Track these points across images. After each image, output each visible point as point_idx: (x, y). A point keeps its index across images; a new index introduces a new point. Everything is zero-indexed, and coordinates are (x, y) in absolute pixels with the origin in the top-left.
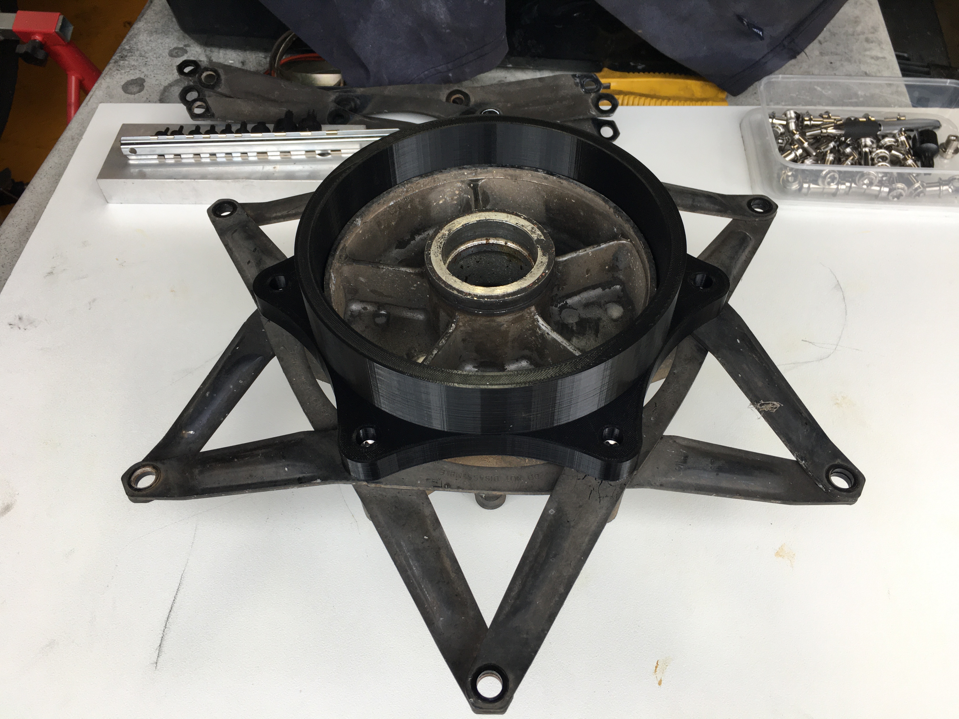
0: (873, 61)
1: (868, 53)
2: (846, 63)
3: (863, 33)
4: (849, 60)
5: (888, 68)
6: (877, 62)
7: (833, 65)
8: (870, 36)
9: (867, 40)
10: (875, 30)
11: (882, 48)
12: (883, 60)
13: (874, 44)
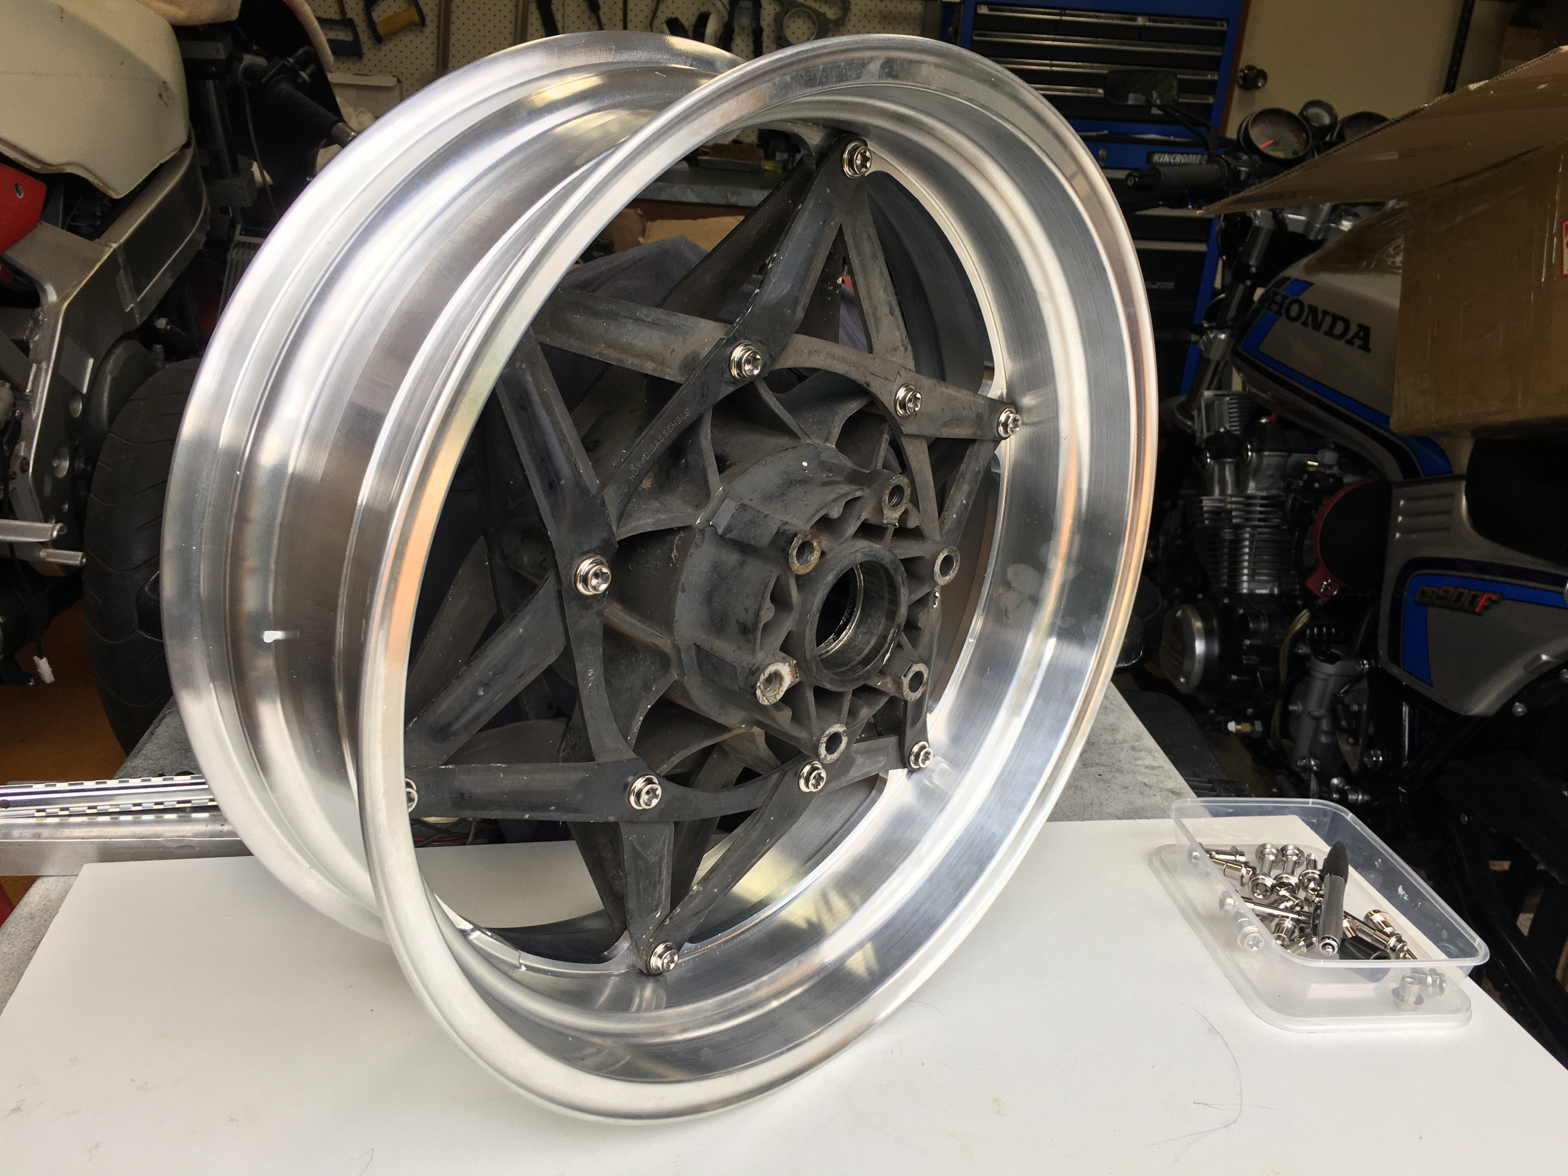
0: (1149, 771)
1: (1140, 762)
2: (1117, 775)
3: (1126, 741)
4: (1120, 771)
5: (1170, 778)
6: (1155, 772)
7: (1103, 777)
8: (1136, 744)
9: (1133, 748)
10: (1139, 739)
11: (1154, 757)
12: (1161, 769)
13: (1143, 753)
